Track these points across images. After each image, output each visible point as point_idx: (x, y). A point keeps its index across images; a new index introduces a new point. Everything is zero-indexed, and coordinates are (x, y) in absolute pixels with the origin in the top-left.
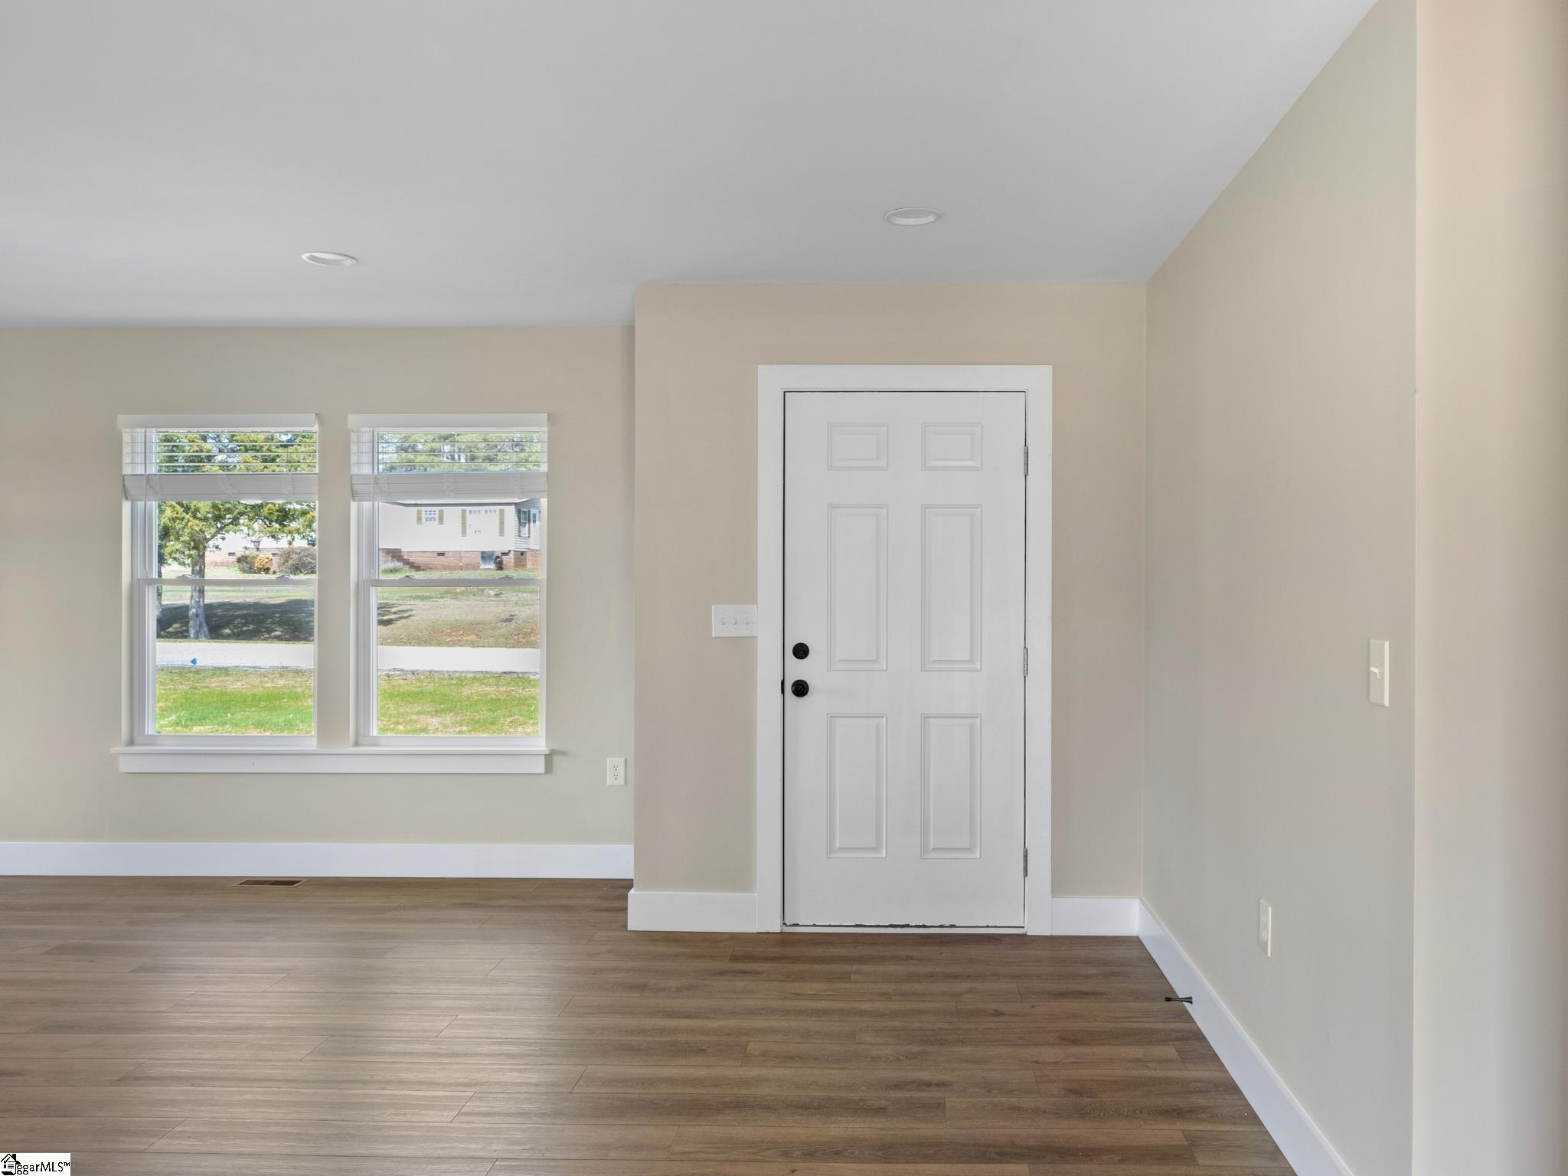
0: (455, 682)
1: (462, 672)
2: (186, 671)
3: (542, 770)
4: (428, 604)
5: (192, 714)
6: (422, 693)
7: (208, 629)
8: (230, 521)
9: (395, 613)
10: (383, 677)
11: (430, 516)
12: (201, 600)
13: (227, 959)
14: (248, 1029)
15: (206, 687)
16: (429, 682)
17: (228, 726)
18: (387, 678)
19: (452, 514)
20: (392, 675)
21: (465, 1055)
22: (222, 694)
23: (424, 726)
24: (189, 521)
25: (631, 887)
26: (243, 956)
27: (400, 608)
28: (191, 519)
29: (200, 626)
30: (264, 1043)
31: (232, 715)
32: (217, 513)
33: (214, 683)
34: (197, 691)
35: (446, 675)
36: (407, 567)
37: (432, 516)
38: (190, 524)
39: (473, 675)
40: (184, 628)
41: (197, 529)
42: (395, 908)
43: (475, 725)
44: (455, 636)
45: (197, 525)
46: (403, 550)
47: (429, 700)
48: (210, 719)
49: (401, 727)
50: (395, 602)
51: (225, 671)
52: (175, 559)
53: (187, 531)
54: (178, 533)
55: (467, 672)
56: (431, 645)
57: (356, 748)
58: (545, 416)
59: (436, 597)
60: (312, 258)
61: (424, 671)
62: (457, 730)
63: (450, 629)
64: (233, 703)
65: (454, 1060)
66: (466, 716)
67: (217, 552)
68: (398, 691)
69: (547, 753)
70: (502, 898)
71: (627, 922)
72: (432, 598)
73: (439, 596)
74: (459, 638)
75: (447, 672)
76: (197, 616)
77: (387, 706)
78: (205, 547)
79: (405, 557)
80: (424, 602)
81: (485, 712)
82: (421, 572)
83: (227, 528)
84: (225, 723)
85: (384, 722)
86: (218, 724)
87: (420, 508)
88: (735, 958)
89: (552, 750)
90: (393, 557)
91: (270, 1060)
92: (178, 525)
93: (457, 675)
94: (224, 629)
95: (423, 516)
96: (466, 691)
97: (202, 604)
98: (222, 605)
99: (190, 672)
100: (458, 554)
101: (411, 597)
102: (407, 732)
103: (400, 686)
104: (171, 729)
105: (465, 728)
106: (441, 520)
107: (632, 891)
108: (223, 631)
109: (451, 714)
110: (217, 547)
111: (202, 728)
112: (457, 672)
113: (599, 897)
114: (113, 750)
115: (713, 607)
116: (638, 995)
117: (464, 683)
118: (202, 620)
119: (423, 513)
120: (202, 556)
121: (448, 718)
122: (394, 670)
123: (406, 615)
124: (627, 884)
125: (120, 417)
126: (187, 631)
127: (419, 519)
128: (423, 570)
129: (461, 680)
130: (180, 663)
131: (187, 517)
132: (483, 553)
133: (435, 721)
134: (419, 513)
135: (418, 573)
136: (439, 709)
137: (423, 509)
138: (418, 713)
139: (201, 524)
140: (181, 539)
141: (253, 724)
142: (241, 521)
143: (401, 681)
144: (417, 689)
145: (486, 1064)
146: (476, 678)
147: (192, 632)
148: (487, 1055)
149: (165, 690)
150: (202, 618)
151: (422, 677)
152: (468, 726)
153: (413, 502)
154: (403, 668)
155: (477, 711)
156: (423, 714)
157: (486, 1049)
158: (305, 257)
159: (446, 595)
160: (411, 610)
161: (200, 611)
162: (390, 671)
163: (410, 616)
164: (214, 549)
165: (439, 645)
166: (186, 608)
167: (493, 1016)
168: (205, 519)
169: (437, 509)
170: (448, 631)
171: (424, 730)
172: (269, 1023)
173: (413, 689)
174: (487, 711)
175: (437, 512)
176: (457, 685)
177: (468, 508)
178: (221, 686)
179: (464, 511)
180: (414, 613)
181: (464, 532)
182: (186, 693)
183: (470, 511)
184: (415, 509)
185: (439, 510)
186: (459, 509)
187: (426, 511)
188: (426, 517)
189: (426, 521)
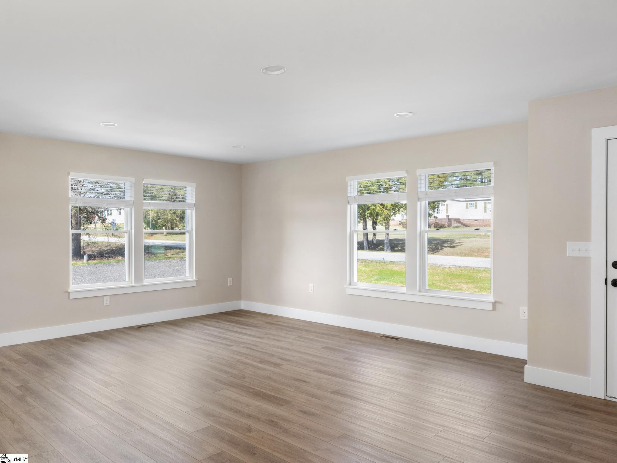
0: (475, 271)
1: (479, 268)
2: (381, 262)
3: (491, 309)
4: (469, 240)
5: (381, 277)
6: (462, 275)
7: (391, 248)
8: (397, 210)
9: (456, 243)
10: (448, 268)
11: (471, 205)
12: (388, 238)
13: (371, 361)
14: (372, 385)
15: (387, 268)
16: (465, 271)
17: (392, 282)
18: (449, 268)
19: (481, 204)
20: (451, 267)
21: (443, 414)
22: (392, 271)
23: (461, 288)
24: (384, 211)
25: (526, 364)
26: (376, 361)
27: (458, 242)
28: (385, 210)
29: (388, 246)
30: (376, 391)
31: (393, 278)
32: (393, 207)
33: (390, 267)
34: (384, 269)
35: (472, 268)
36: (462, 225)
37: (472, 205)
38: (384, 212)
39: (483, 269)
40: (383, 247)
41: (386, 213)
42: (431, 354)
43: (482, 289)
44: (479, 253)
45: (386, 212)
46: (461, 219)
47: (464, 278)
48: (386, 279)
49: (452, 288)
50: (456, 239)
51: (393, 263)
52: (380, 223)
53: (384, 214)
54: (381, 215)
55: (481, 268)
56: (469, 256)
57: (419, 293)
58: (493, 163)
59: (473, 237)
60: (398, 115)
61: (464, 266)
62: (474, 290)
63: (477, 250)
64: (395, 274)
65: (438, 415)
66: (478, 285)
67: (393, 221)
68: (453, 273)
69: (493, 302)
70: (472, 358)
71: (524, 378)
72: (471, 238)
73: (474, 237)
74: (481, 254)
75: (473, 267)
76: (387, 243)
77: (448, 279)
78: (389, 220)
79: (462, 222)
80: (467, 239)
81: (486, 284)
82: (468, 228)
83: (396, 212)
84: (391, 281)
85: (446, 285)
86: (389, 281)
87: (467, 202)
88: (575, 405)
89: (495, 301)
90: (457, 222)
91: (377, 398)
92: (381, 212)
93: (477, 268)
94: (396, 248)
95: (469, 205)
96: (480, 275)
97: (388, 239)
98: (396, 240)
99: (382, 263)
100: (483, 220)
101: (463, 237)
102: (453, 290)
103: (454, 271)
104: (374, 282)
105: (477, 290)
106: (476, 207)
107: (526, 366)
108: (395, 249)
109: (472, 284)
110: (393, 219)
111: (383, 282)
112: (477, 267)
113: (514, 366)
114: (345, 286)
115: (567, 242)
116: (522, 410)
117: (479, 272)
118: (389, 245)
119: (469, 204)
120: (388, 223)
121: (471, 286)
122: (452, 265)
123: (460, 244)
124: (525, 362)
125: (347, 177)
126: (384, 248)
127: (467, 207)
128: (469, 227)
129: (478, 271)
130: (380, 259)
131: (383, 209)
133: (465, 286)
134: (467, 204)
135: (467, 228)
136: (468, 282)
137: (469, 202)
138: (459, 283)
139: (388, 211)
140: (382, 217)
141: (400, 282)
142: (401, 210)
143: (454, 270)
144: (460, 273)
145: (450, 420)
146: (484, 270)
147: (385, 248)
148: (452, 417)
149: (374, 268)
150: (388, 244)
151: (463, 269)
152: (478, 289)
153: (465, 200)
154: (455, 265)
155: (483, 284)
156: (461, 283)
157: (451, 414)
158: (395, 115)
159: (477, 237)
160: (462, 242)
161: (388, 242)
162: (451, 266)
163: (462, 245)
164: (392, 220)
165: (472, 256)
166: (383, 240)
167: (457, 403)
168: (389, 210)
170: (477, 251)
171: (460, 289)
172: (379, 385)
173: (459, 273)
174: (487, 284)
175: (474, 204)
176: (476, 273)
177: (487, 202)
178: (391, 268)
179: (485, 203)
180: (463, 243)
181: (485, 211)
182: (380, 270)
183: (488, 203)
184: (465, 203)
185: (475, 203)
186: (483, 202)
187: (470, 203)
188: (470, 206)
189: (470, 207)
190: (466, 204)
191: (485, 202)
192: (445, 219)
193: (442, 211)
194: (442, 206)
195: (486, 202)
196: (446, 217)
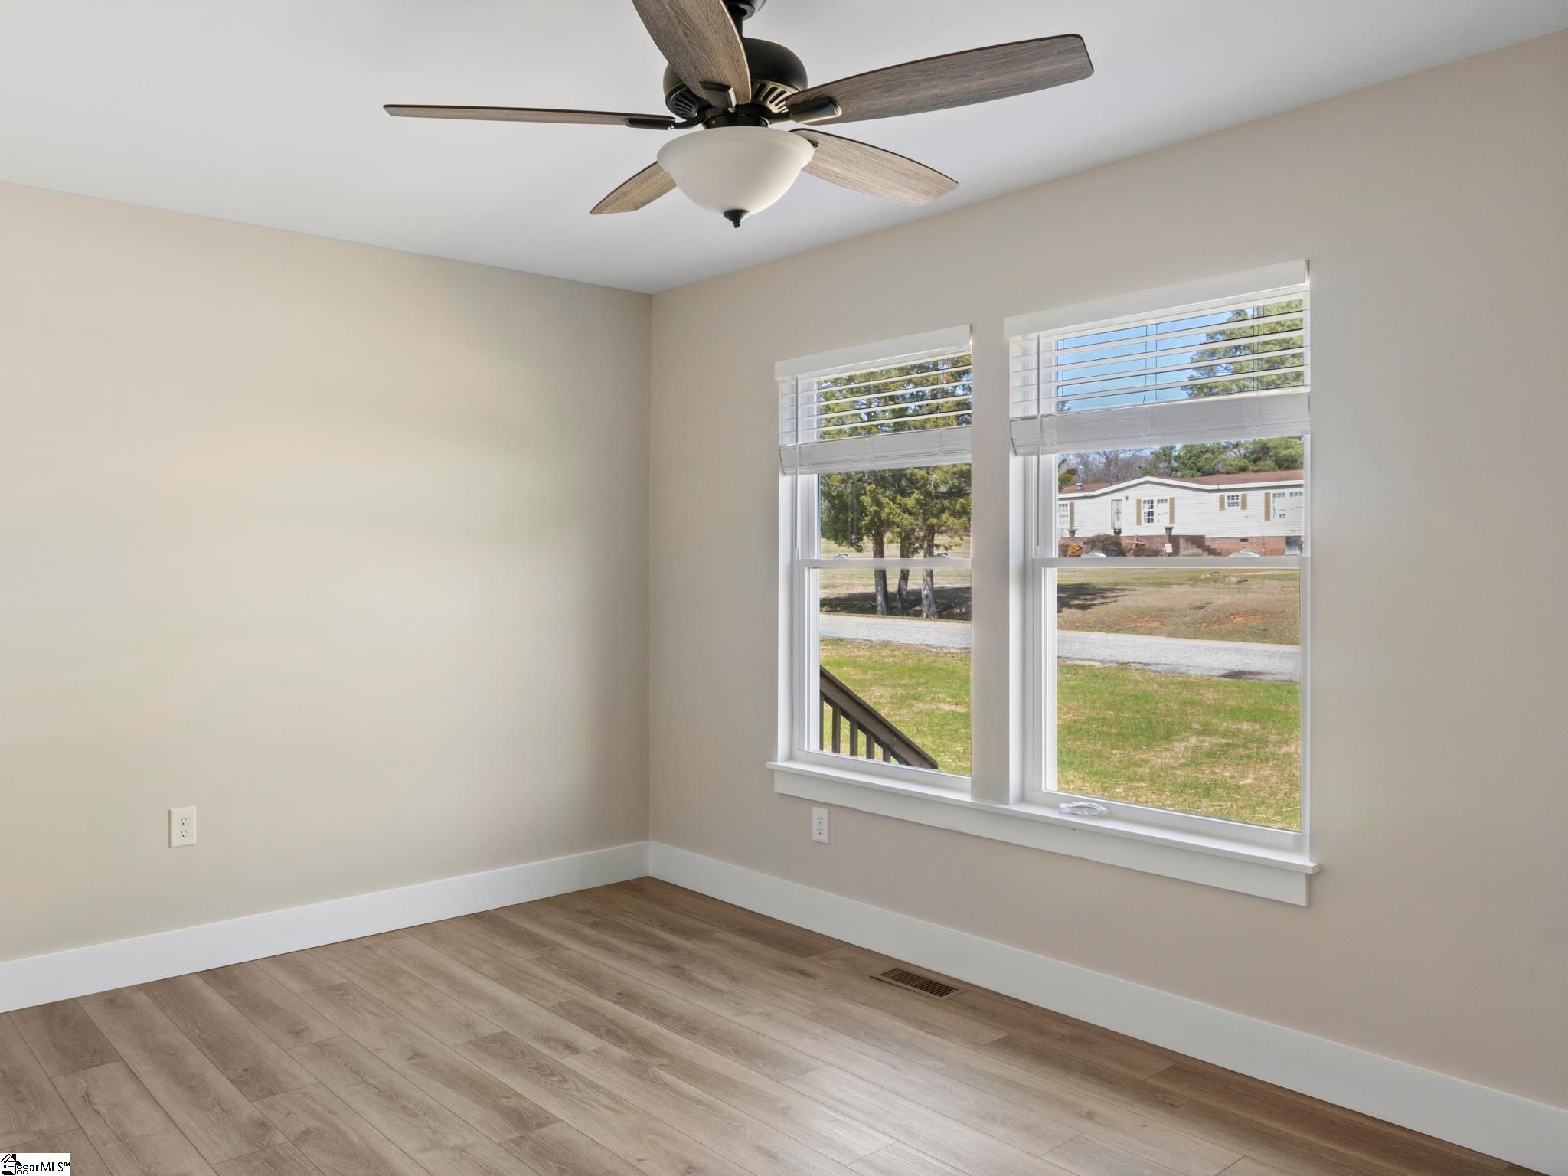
11: (1233, 501)
19: (1256, 499)
36: (1206, 552)
37: (1235, 501)
46: (1206, 537)
79: (1206, 543)
87: (1222, 494)
90: (1194, 543)
94: (954, 609)
95: (1226, 501)
100: (1262, 540)
106: (1244, 506)
108: (950, 611)
119: (1226, 498)
127: (1222, 506)
128: (1223, 556)
132: (1288, 538)
134: (1222, 500)
137: (1227, 494)
153: (1215, 487)
169: (1239, 493)
175: (1240, 498)
177: (1272, 492)
179: (1267, 496)
181: (1267, 517)
183: (1274, 495)
184: (1218, 494)
185: (1243, 495)
186: (1262, 492)
187: (1229, 497)
188: (1229, 503)
189: (1229, 506)
190: (1263, 496)
191: (1221, 496)
192: (1160, 537)
193: (1160, 517)
194: (1160, 504)
195: (1224, 496)
196: (1163, 532)
